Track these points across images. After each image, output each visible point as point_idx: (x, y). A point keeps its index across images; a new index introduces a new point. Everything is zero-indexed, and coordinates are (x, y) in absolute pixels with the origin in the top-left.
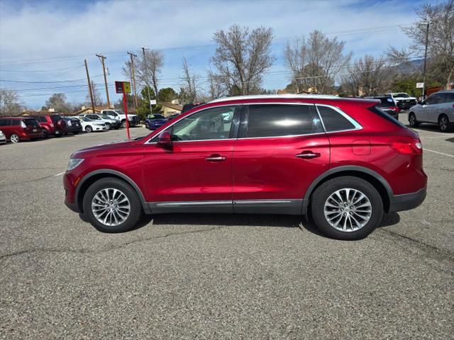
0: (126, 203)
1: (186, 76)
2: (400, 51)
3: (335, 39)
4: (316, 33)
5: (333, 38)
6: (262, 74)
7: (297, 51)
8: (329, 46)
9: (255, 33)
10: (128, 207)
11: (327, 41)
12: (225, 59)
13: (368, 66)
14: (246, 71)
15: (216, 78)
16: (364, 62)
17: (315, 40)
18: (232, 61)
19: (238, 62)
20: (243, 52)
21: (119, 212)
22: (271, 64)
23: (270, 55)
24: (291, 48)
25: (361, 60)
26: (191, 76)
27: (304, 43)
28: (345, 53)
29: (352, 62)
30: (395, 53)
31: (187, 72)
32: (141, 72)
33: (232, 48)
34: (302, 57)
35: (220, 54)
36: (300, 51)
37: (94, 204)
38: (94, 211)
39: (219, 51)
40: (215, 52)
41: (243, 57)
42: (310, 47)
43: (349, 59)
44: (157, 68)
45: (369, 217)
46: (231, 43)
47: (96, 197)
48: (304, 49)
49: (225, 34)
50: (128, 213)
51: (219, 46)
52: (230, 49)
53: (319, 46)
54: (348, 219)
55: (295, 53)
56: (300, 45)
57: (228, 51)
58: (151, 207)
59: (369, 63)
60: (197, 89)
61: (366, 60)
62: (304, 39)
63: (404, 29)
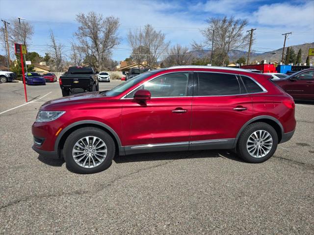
0: (103, 148)
1: (53, 44)
2: (199, 44)
4: (149, 26)
5: (159, 31)
6: (112, 49)
7: (136, 36)
8: (156, 36)
9: (108, 19)
10: (106, 151)
11: (155, 32)
12: (86, 36)
13: (178, 51)
14: (101, 46)
15: (78, 48)
16: (176, 48)
17: (148, 31)
18: (91, 37)
19: (95, 39)
20: (98, 32)
21: (97, 155)
22: (119, 43)
23: (119, 36)
24: (133, 34)
25: (174, 47)
26: (57, 45)
27: (140, 31)
28: (166, 41)
29: (170, 48)
30: (196, 45)
31: (54, 41)
32: (12, 37)
33: (90, 27)
34: (140, 41)
35: (81, 31)
36: (138, 37)
37: (74, 151)
38: (74, 156)
39: (81, 28)
40: (78, 29)
41: (98, 35)
42: (144, 34)
43: (168, 46)
44: (27, 36)
45: (271, 148)
46: (89, 24)
47: (77, 144)
48: (141, 35)
49: (86, 17)
50: (105, 156)
51: (81, 25)
52: (89, 28)
53: (150, 35)
54: (260, 150)
55: (135, 37)
56: (138, 33)
57: (88, 30)
58: (126, 150)
59: (179, 50)
60: (62, 55)
61: (177, 47)
62: (140, 29)
63: (201, 31)
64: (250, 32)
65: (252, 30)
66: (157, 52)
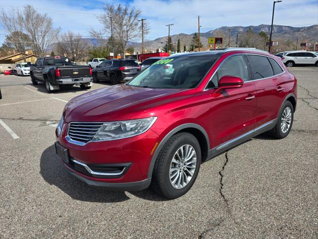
3: (45, 15)
4: (29, 7)
5: (44, 14)
7: (14, 19)
8: (40, 20)
11: (39, 15)
13: (71, 39)
16: (67, 35)
21: (188, 168)
24: (8, 16)
25: (65, 34)
27: (18, 12)
30: (94, 32)
34: (21, 25)
37: (171, 170)
38: (171, 178)
42: (24, 17)
43: (58, 32)
45: (291, 121)
47: (173, 160)
48: (20, 18)
50: (195, 167)
55: (12, 20)
56: (16, 15)
58: (213, 153)
59: (71, 37)
61: (69, 34)
62: (18, 10)
63: (97, 17)
64: (141, 21)
65: (142, 20)
66: (46, 39)
